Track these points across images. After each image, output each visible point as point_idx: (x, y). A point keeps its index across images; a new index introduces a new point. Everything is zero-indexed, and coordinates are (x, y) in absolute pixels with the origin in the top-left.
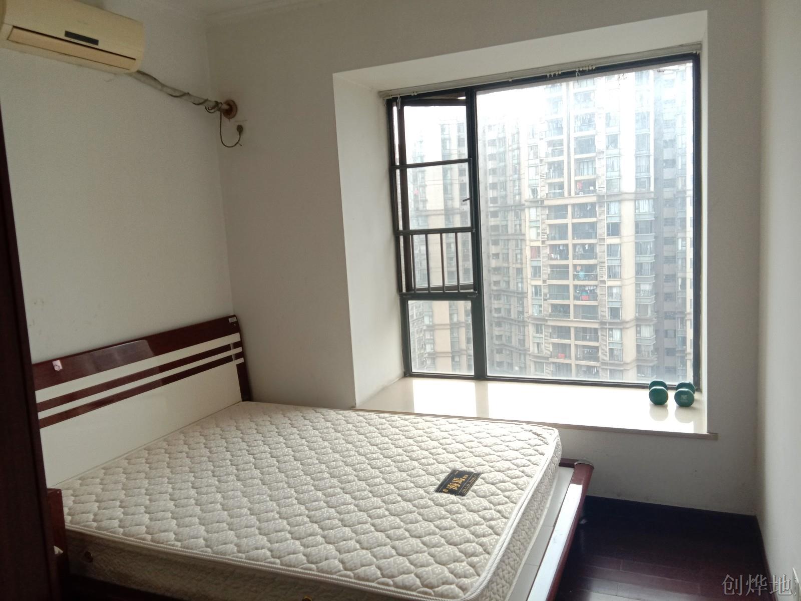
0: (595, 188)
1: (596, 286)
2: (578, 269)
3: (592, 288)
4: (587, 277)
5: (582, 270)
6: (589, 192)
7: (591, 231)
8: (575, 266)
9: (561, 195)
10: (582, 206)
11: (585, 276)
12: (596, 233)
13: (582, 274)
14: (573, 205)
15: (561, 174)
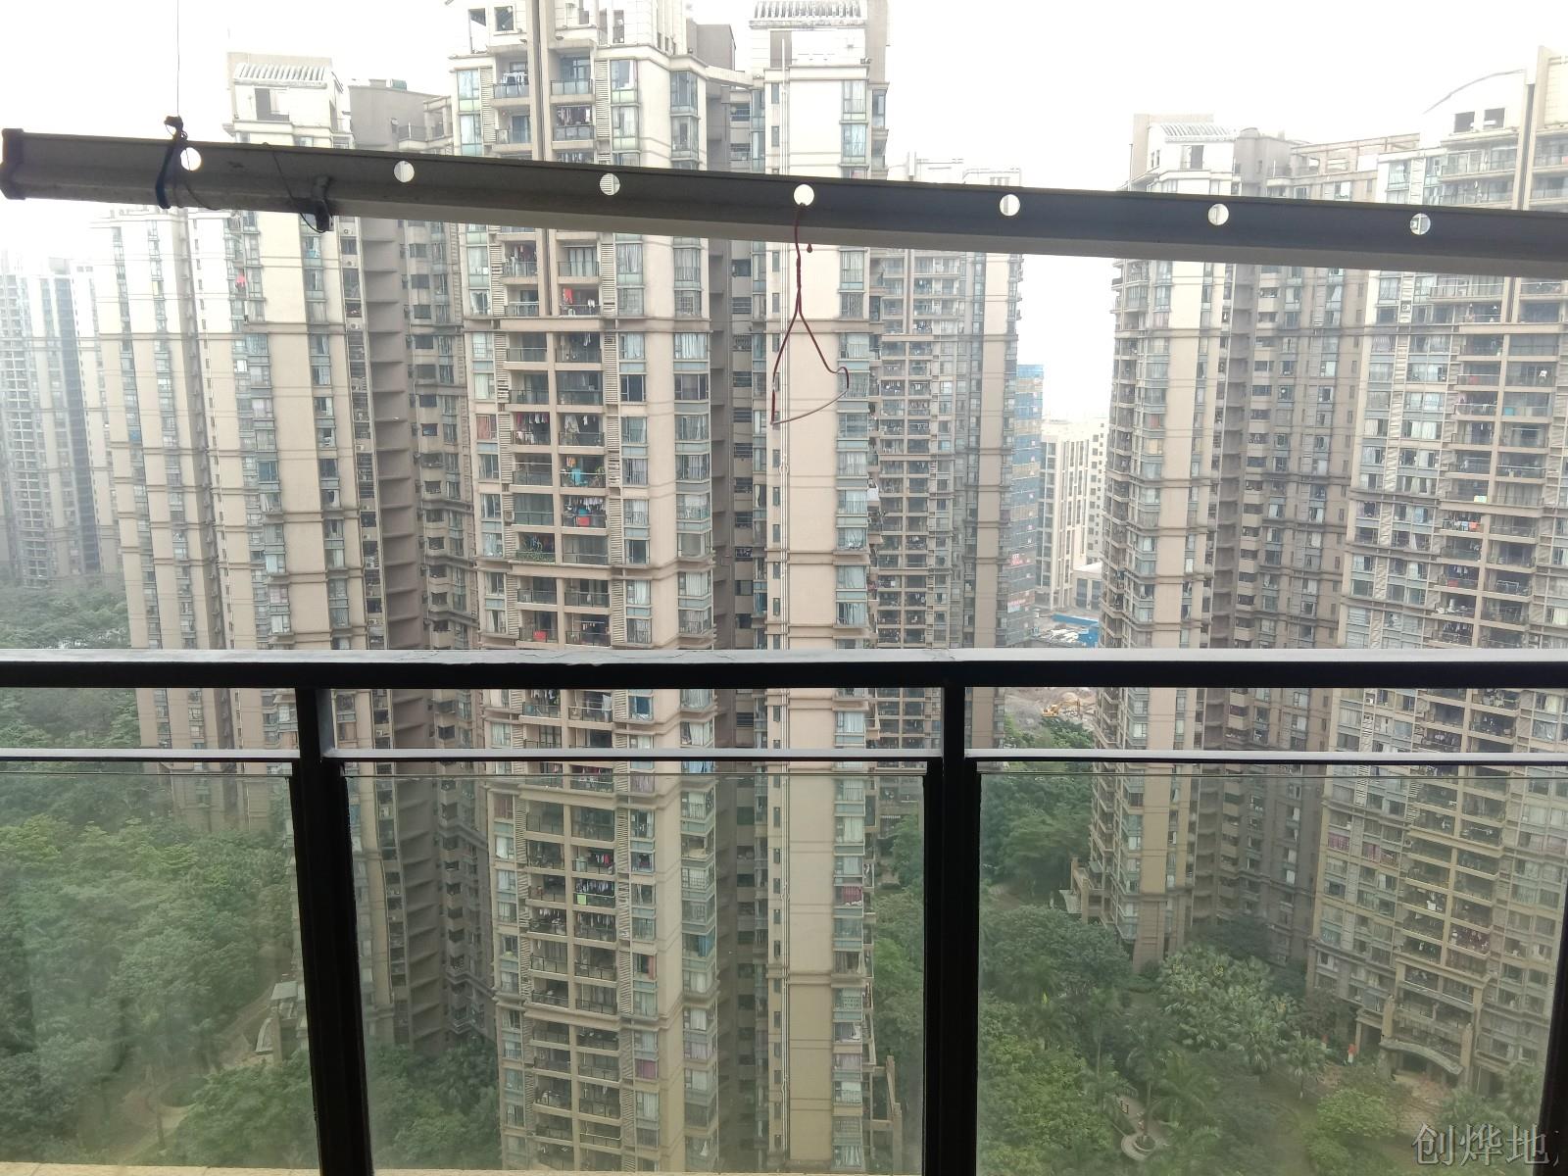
0: (597, 302)
1: (604, 498)
2: (570, 463)
3: (596, 502)
4: (587, 480)
5: (577, 466)
6: (587, 310)
7: (591, 389)
8: (564, 457)
9: (533, 311)
10: (574, 338)
11: (583, 478)
12: (601, 393)
13: (577, 473)
14: (558, 335)
15: (532, 269)
